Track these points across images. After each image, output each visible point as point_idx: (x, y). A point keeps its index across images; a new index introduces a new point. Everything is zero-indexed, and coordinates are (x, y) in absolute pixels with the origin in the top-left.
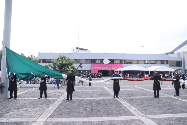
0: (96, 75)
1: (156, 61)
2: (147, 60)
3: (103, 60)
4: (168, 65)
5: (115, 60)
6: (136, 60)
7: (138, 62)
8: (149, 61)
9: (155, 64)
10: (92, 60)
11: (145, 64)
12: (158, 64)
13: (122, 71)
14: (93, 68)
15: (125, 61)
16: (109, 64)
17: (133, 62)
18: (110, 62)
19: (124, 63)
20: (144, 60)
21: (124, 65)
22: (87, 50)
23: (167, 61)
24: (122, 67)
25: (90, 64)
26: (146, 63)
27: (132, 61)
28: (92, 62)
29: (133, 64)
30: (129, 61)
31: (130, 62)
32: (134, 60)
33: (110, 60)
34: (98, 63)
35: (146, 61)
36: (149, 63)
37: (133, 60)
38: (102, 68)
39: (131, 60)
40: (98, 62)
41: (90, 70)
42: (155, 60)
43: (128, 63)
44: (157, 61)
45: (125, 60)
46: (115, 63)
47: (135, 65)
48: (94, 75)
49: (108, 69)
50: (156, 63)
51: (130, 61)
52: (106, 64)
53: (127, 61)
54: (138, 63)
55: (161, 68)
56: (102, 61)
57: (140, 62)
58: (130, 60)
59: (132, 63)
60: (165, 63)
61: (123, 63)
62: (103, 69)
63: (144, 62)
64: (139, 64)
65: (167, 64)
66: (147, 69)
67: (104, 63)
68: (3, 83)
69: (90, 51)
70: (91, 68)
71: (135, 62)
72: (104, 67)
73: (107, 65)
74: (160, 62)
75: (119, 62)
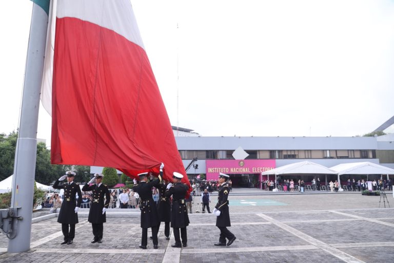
0: (218, 185)
1: (349, 152)
2: (330, 150)
3: (232, 151)
4: (377, 160)
5: (259, 150)
6: (305, 150)
7: (309, 154)
8: (335, 152)
9: (347, 157)
10: (207, 151)
11: (326, 158)
12: (354, 158)
13: (277, 176)
14: (210, 170)
15: (282, 154)
16: (245, 159)
17: (298, 155)
18: (248, 155)
19: (279, 158)
20: (324, 150)
21: (278, 161)
22: (193, 132)
23: (374, 152)
24: (274, 167)
25: (204, 161)
26: (328, 156)
27: (296, 153)
28: (207, 157)
29: (298, 159)
30: (289, 153)
31: (292, 155)
32: (300, 150)
33: (247, 151)
34: (221, 158)
35: (328, 152)
36: (335, 156)
37: (298, 150)
38: (232, 170)
39: (294, 150)
40: (221, 155)
41: (205, 175)
42: (348, 150)
43: (286, 157)
44: (352, 152)
45: (280, 151)
46: (258, 157)
47: (306, 162)
48: (215, 185)
49: (244, 171)
50: (350, 157)
51: (293, 153)
52: (240, 161)
53: (285, 153)
54: (309, 157)
55: (365, 166)
56: (229, 153)
57: (314, 155)
58: (291, 150)
59: (297, 157)
60: (371, 155)
61: (277, 157)
62: (234, 171)
63: (323, 155)
64: (311, 158)
65: (374, 157)
66: (332, 168)
67: (234, 159)
68: (18, 209)
69: (197, 134)
70: (207, 170)
71: (302, 155)
72: (234, 167)
73: (242, 162)
74: (358, 154)
75: (267, 155)
